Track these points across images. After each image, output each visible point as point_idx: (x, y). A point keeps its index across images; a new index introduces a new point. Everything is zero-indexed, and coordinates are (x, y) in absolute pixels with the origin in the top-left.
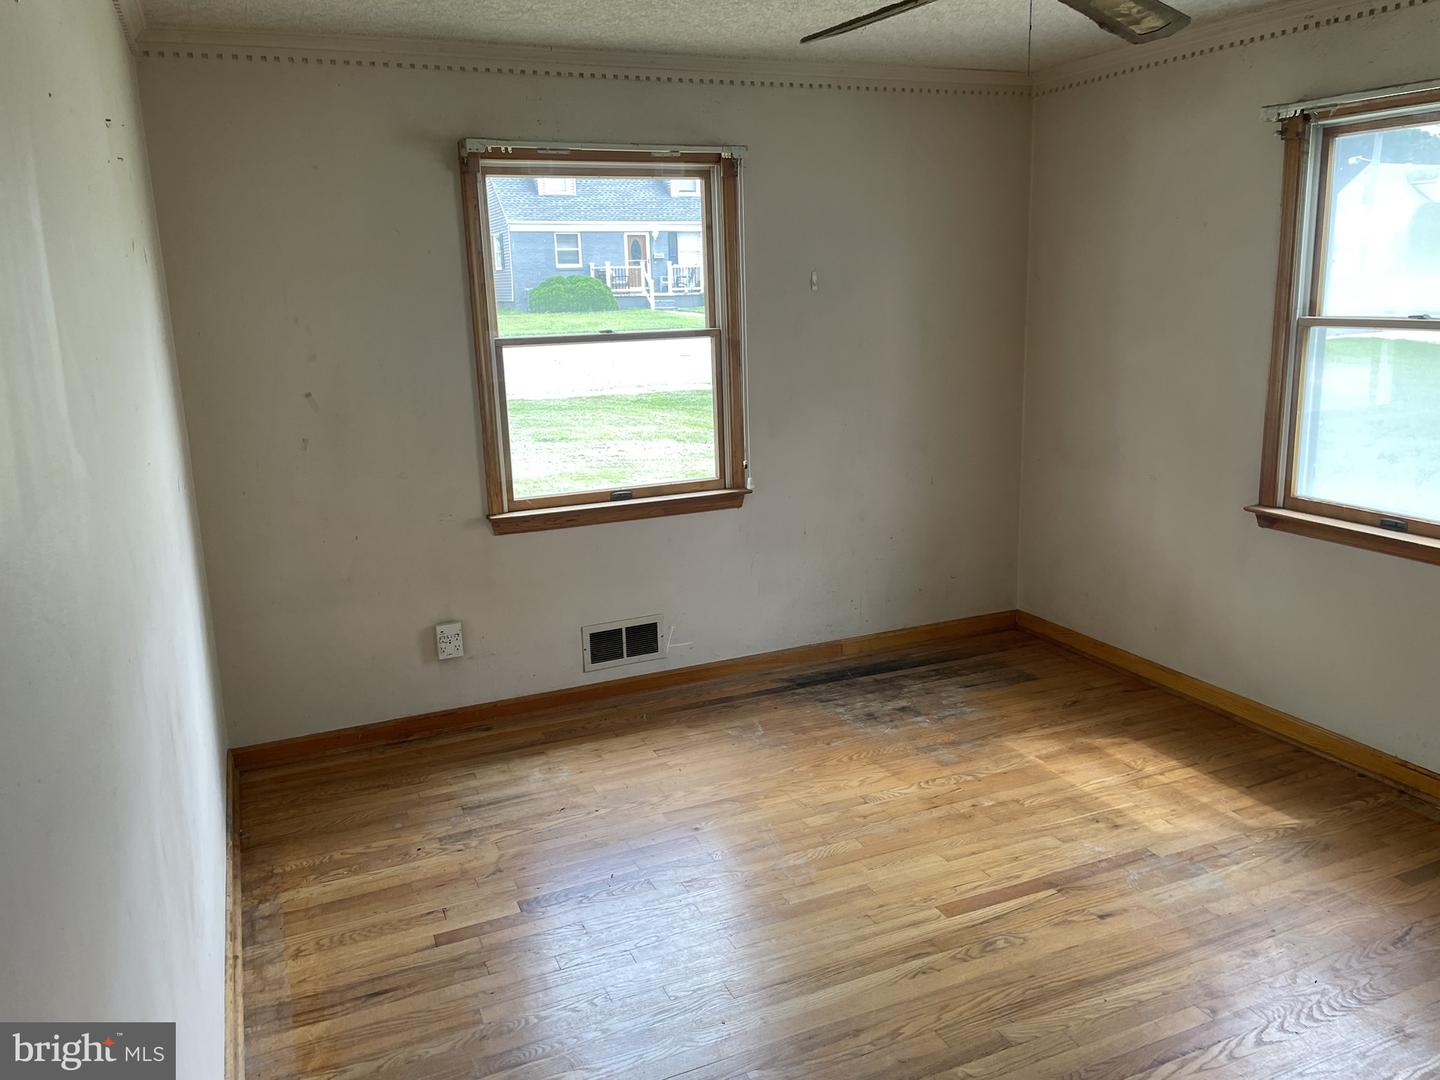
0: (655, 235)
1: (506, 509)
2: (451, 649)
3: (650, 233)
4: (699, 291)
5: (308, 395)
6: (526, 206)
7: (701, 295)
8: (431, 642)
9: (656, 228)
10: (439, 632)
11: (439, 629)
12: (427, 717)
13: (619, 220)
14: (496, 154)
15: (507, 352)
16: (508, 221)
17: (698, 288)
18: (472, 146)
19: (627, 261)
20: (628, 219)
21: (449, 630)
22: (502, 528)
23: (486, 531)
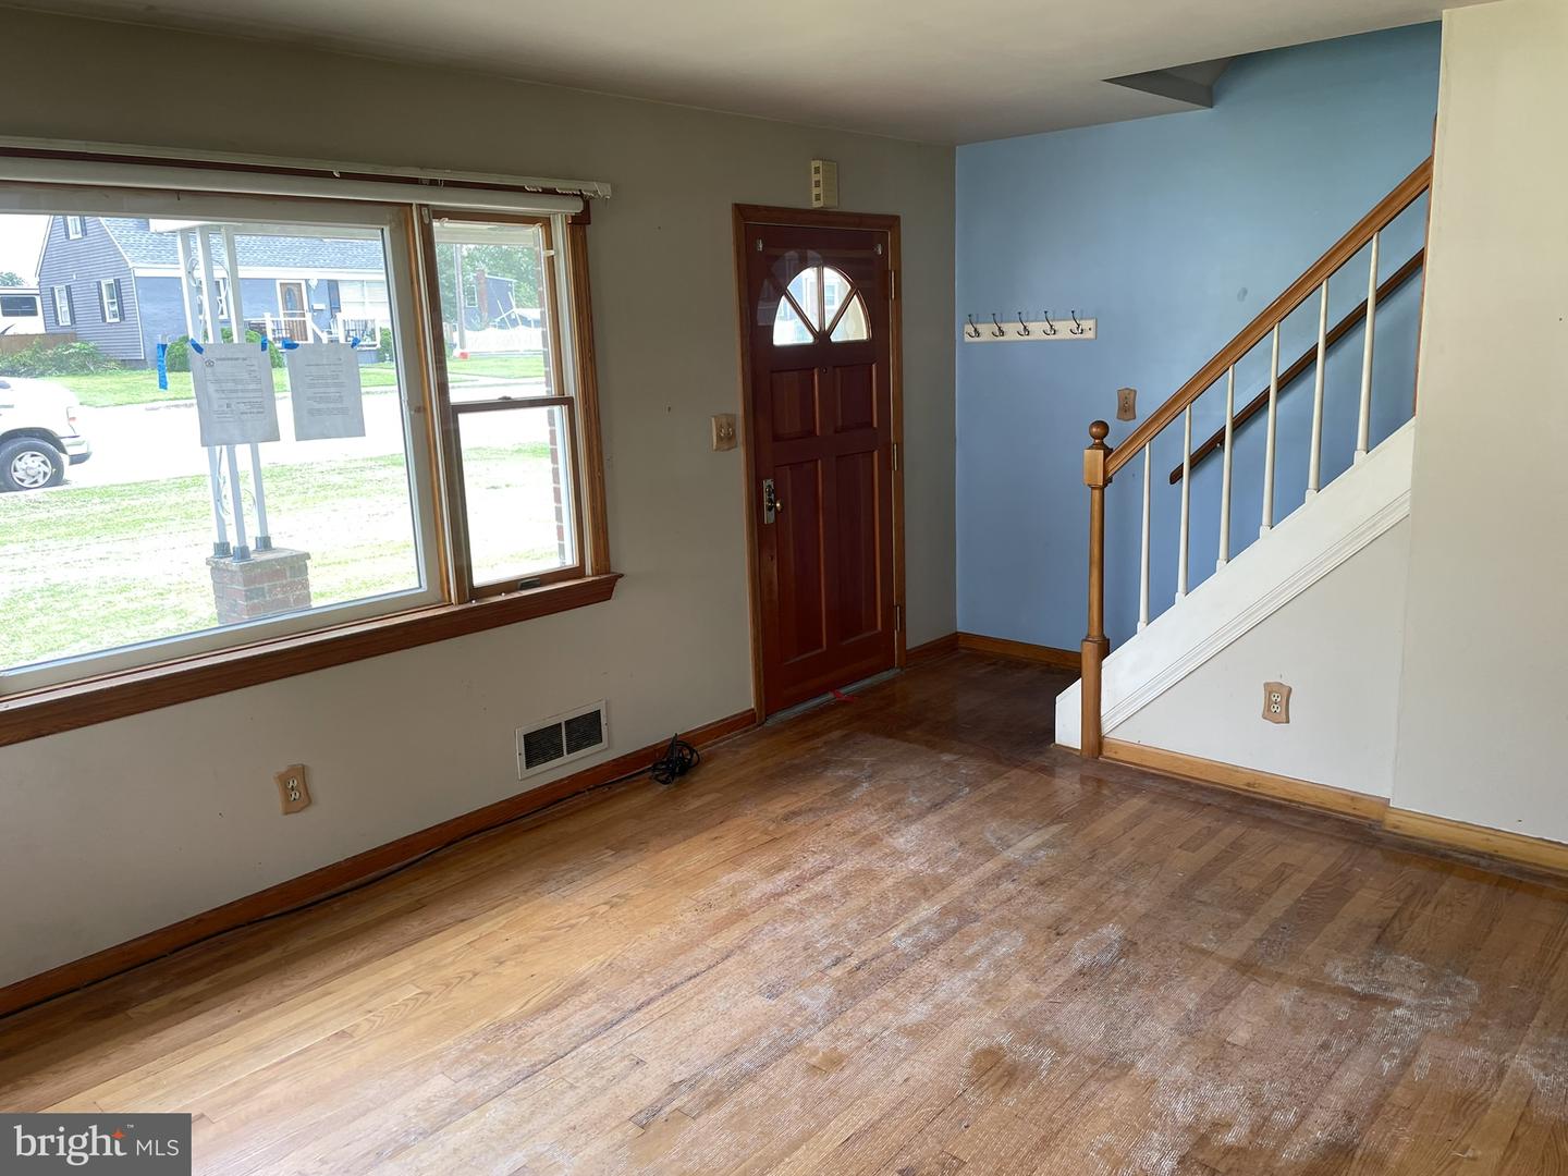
0: (313, 284)
3: (307, 281)
4: (375, 346)
6: (151, 247)
7: (378, 350)
9: (315, 275)
13: (270, 265)
16: (131, 265)
17: (374, 343)
19: (281, 312)
20: (279, 265)
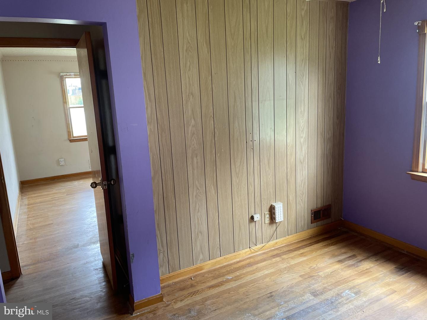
1: (72, 137)
2: (62, 163)
5: (33, 117)
8: (58, 162)
10: (60, 161)
11: (60, 160)
12: (58, 176)
14: (66, 75)
15: (71, 109)
18: (61, 74)
21: (62, 160)
22: (71, 141)
23: (69, 142)
